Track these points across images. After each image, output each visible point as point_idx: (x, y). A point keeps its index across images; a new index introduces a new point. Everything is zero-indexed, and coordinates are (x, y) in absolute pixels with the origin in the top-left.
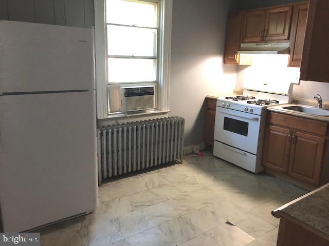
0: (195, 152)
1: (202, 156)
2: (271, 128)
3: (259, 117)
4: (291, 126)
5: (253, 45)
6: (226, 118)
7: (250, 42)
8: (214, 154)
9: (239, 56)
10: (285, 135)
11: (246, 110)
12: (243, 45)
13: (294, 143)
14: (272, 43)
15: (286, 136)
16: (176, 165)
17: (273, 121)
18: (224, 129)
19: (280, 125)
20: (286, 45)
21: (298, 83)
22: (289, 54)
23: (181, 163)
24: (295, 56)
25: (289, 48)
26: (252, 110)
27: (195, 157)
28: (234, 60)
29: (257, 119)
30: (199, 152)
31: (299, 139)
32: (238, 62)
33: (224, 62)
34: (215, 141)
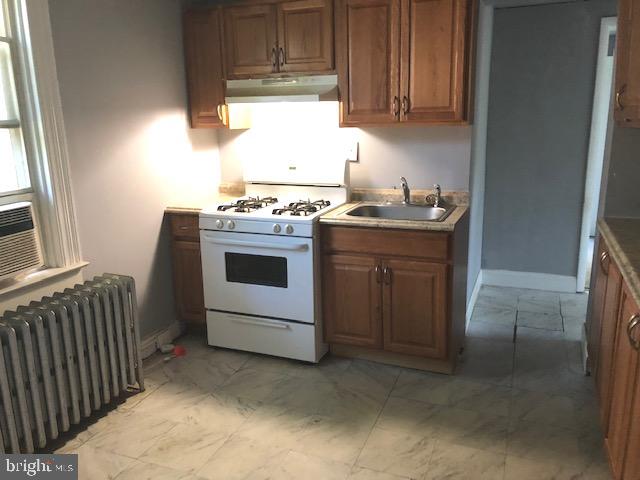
0: (164, 349)
1: (182, 353)
2: (335, 261)
3: (309, 242)
4: (377, 251)
5: (257, 83)
6: (228, 255)
7: (248, 77)
8: (210, 343)
9: (227, 110)
10: (367, 270)
11: (278, 229)
12: (231, 84)
13: (387, 284)
14: (300, 78)
15: (370, 272)
16: (129, 400)
17: (336, 245)
18: (228, 280)
19: (353, 252)
20: (331, 81)
21: (355, 159)
22: (339, 100)
23: (142, 390)
24: (352, 104)
25: (337, 86)
26: (290, 230)
27: (167, 362)
28: (216, 118)
29: (305, 248)
30: (172, 347)
31: (396, 273)
32: (225, 122)
33: (192, 124)
34: (208, 312)
